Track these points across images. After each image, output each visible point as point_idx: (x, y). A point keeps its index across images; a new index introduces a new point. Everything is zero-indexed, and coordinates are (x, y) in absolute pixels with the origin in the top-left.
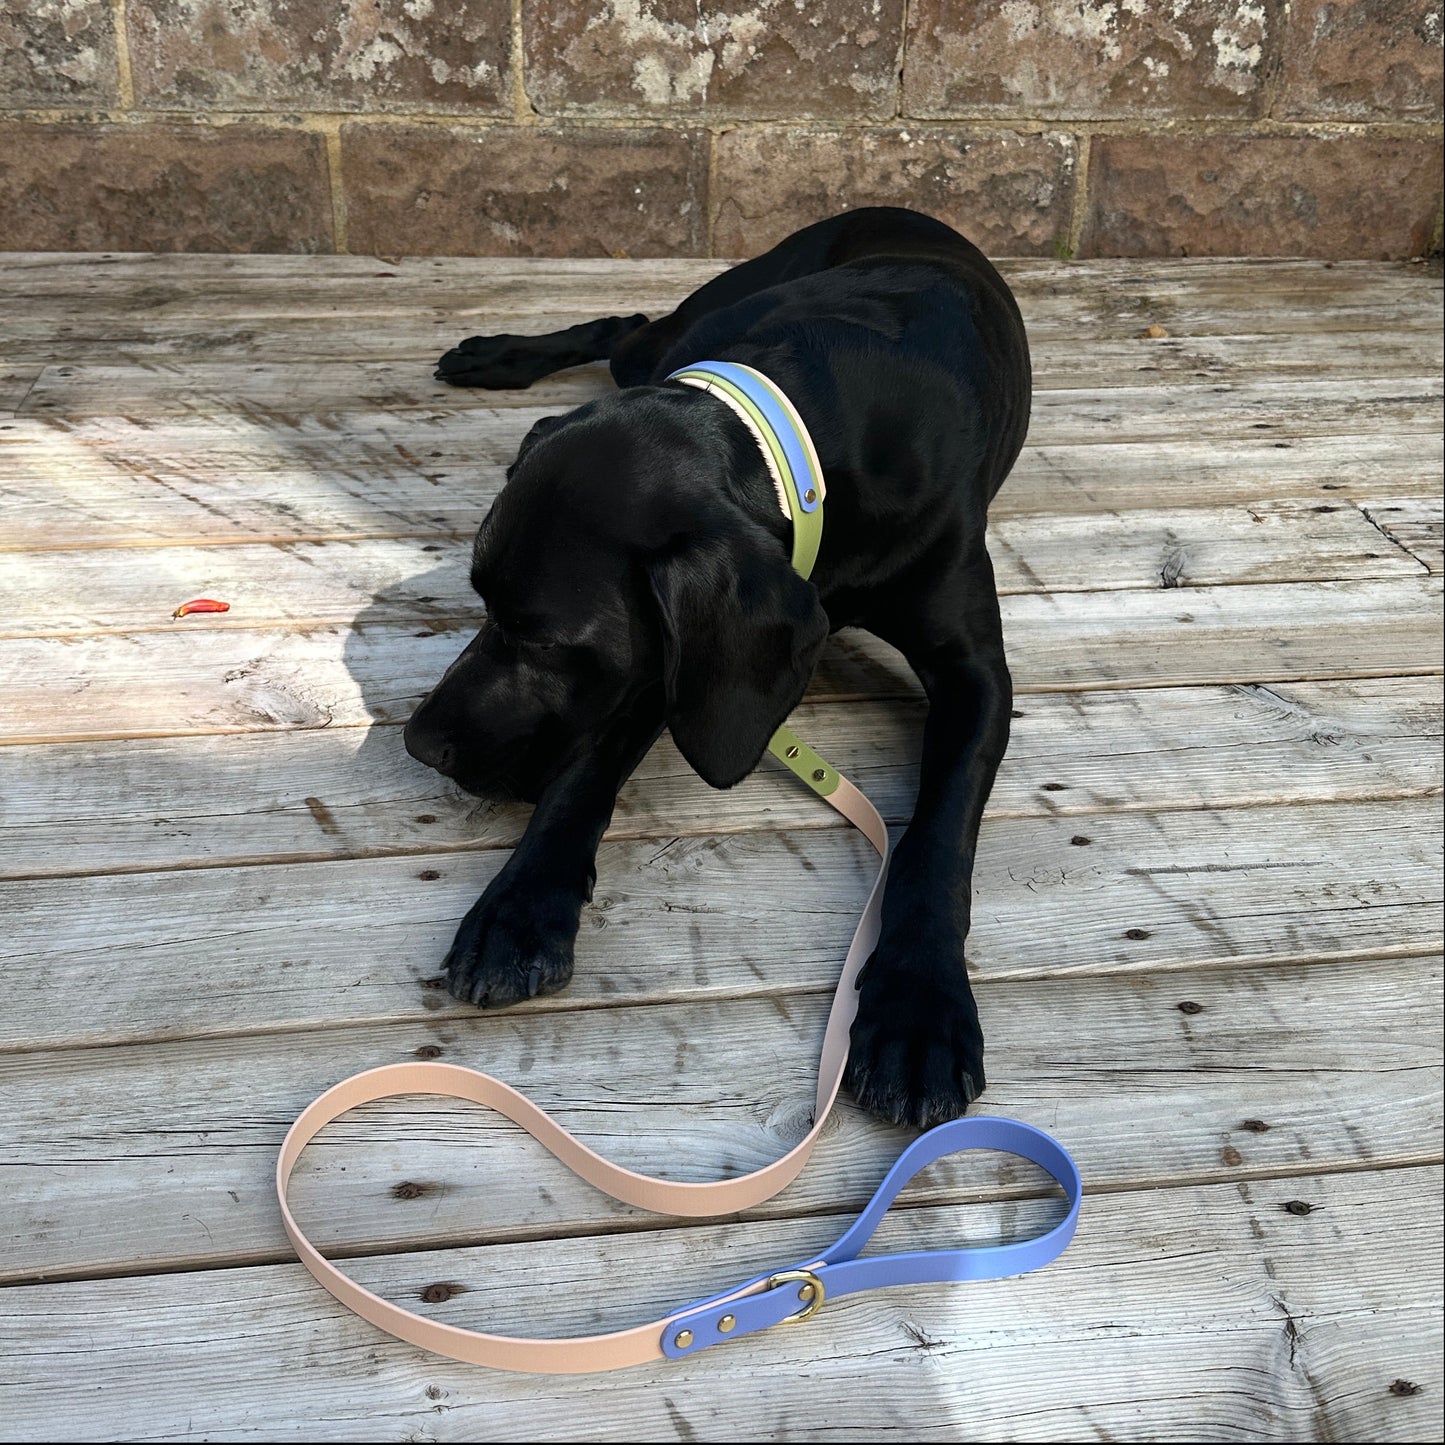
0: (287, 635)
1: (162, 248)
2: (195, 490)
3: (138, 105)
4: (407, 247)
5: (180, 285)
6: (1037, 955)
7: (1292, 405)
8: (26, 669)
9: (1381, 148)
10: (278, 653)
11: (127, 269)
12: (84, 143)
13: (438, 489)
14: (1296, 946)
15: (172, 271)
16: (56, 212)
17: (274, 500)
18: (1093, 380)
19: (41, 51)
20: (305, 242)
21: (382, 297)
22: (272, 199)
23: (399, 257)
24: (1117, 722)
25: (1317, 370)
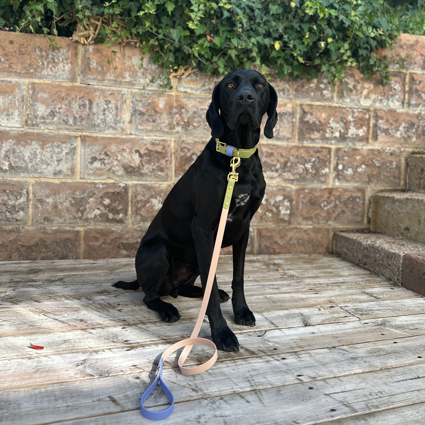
0: (91, 353)
1: (35, 259)
2: (56, 317)
3: (32, 225)
4: (99, 257)
5: (41, 268)
6: (312, 418)
7: (315, 284)
8: (19, 367)
9: (316, 231)
10: (90, 358)
11: (25, 265)
12: (17, 234)
13: (122, 313)
14: (370, 409)
15: (38, 265)
16: (7, 251)
17: (78, 318)
18: (270, 280)
19: (9, 212)
20: (72, 257)
21: (95, 268)
22: (65, 246)
23: (97, 259)
24: (308, 359)
25: (317, 277)
